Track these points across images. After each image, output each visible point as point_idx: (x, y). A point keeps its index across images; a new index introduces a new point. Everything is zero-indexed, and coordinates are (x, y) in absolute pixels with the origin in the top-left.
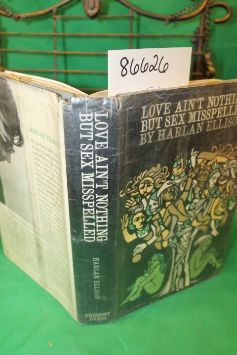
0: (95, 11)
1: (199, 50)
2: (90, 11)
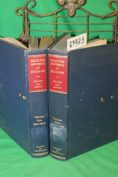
0: (73, 14)
1: (116, 29)
2: (70, 14)
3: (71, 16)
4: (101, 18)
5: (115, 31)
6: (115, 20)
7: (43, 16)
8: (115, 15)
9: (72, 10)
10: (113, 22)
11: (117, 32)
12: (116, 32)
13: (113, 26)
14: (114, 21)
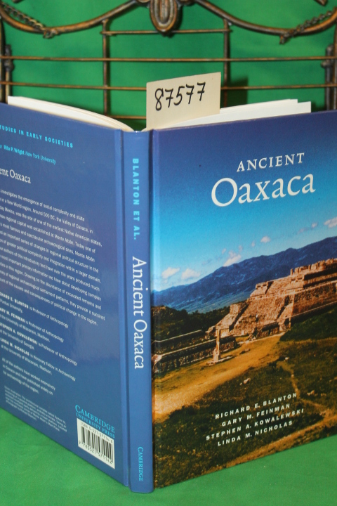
0: (170, 24)
2: (161, 24)
3: (164, 30)
4: (277, 39)
5: (331, 85)
7: (60, 33)
9: (169, 9)
10: (327, 52)
12: (335, 91)
13: (325, 67)
14: (330, 49)
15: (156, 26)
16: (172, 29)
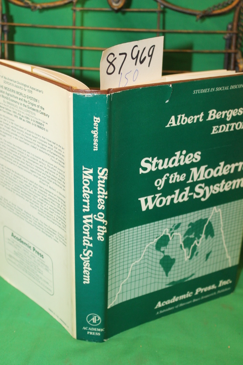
0: (121, 4)
1: (233, 48)
2: (114, 4)
3: (116, 8)
5: (230, 51)
6: (232, 24)
8: (234, 9)
10: (228, 29)
11: (235, 54)
12: (233, 56)
13: (226, 39)
14: (230, 27)
15: (110, 5)
16: (122, 8)
